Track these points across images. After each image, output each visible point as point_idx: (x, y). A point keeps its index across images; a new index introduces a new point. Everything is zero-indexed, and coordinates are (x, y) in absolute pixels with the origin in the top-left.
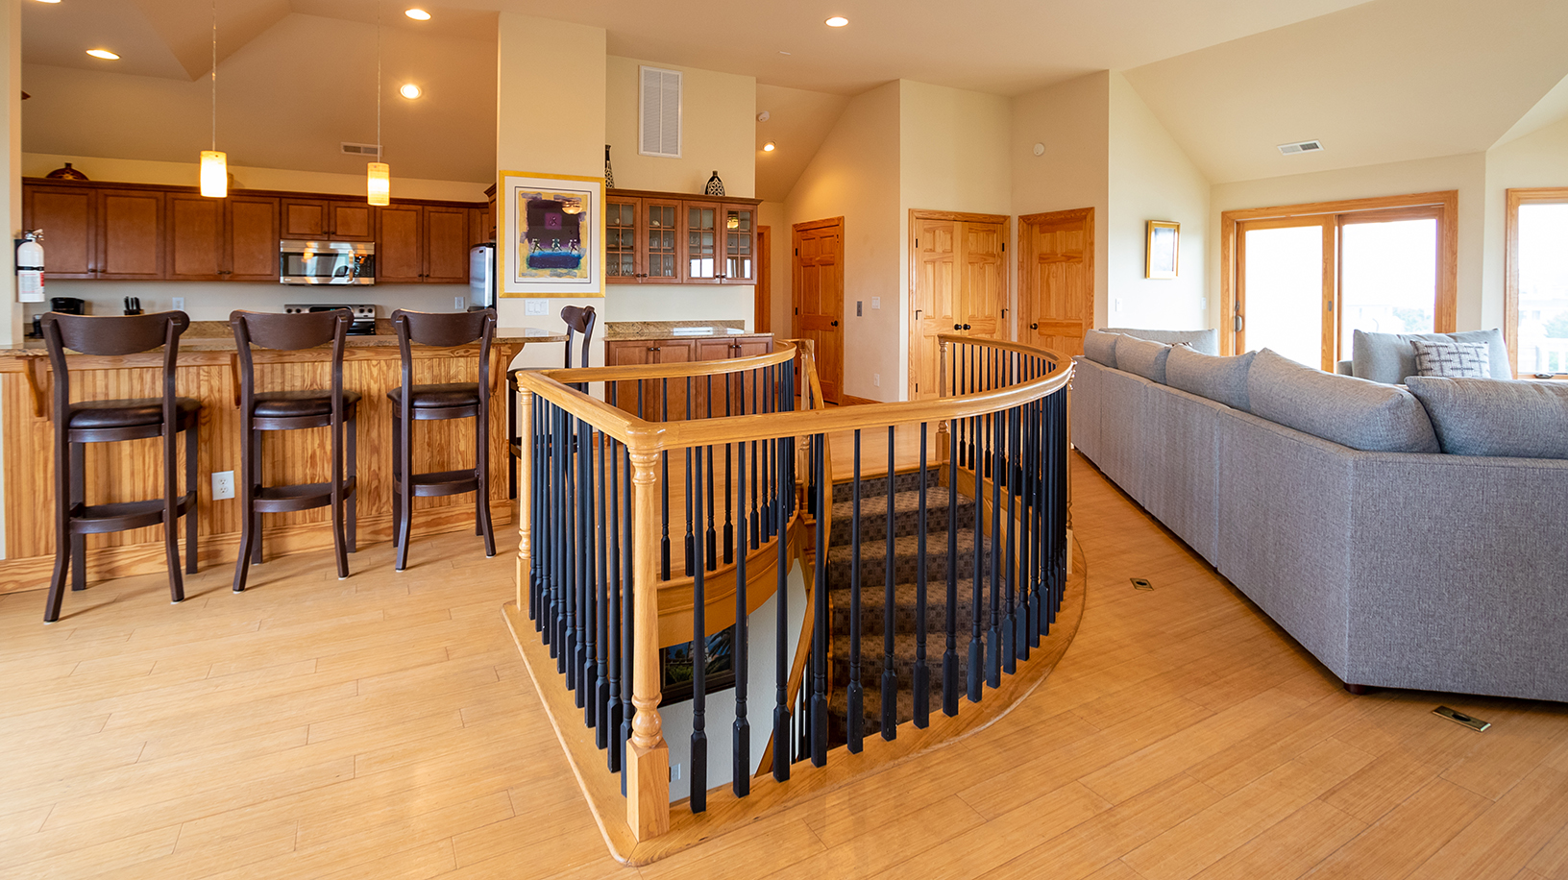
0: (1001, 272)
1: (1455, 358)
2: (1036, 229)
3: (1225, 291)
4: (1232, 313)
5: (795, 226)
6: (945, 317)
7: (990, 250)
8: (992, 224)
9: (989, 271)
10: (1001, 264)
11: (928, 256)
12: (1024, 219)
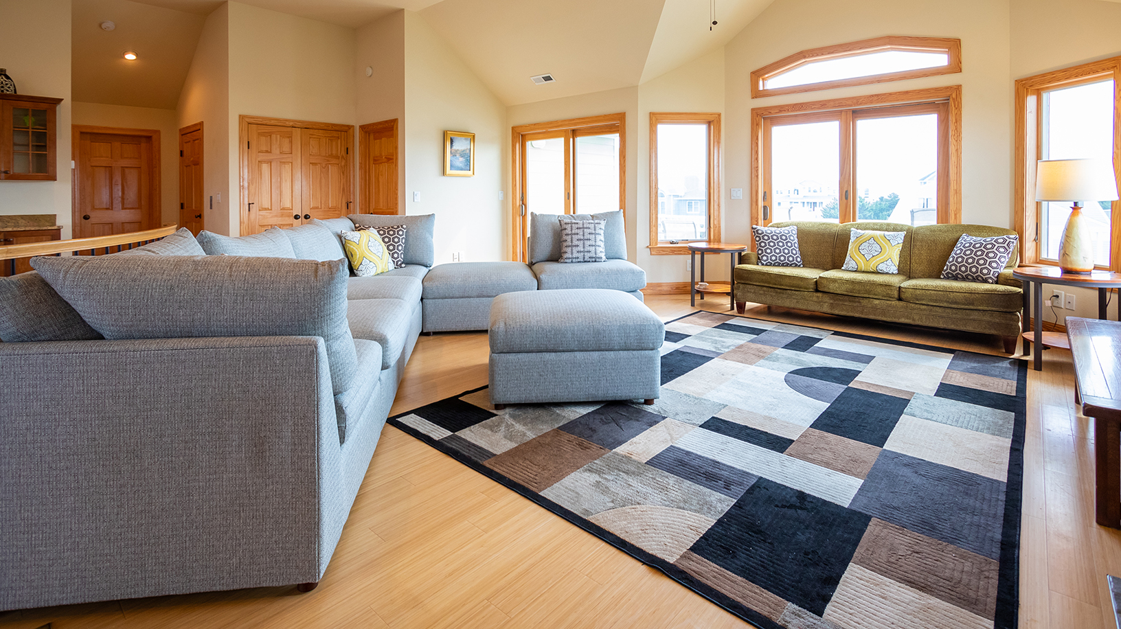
0: (345, 171)
1: (580, 232)
2: (372, 137)
3: (514, 186)
4: (518, 202)
5: (180, 130)
6: (283, 209)
7: (334, 152)
8: (338, 132)
9: (333, 171)
10: (346, 165)
11: (262, 157)
12: (363, 128)
